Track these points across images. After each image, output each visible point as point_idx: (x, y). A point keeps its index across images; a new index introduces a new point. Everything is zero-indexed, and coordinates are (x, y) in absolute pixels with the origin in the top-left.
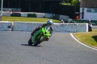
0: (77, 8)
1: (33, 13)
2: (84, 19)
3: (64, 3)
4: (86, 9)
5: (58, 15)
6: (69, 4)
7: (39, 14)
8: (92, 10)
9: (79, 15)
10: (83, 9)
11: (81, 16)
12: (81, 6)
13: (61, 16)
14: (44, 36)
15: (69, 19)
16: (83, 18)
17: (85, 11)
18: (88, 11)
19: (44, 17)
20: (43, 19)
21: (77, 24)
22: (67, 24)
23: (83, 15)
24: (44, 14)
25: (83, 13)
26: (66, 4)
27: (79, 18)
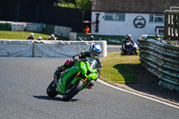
0: (86, 13)
1: (4, 22)
2: (100, 33)
3: (61, 3)
4: (102, 14)
5: (52, 26)
6: (71, 6)
7: (16, 23)
8: (114, 16)
9: (89, 25)
10: (98, 15)
11: (93, 27)
12: (93, 8)
13: (56, 27)
14: (84, 78)
15: (72, 34)
16: (97, 31)
17: (100, 18)
18: (107, 18)
19: (25, 30)
20: (24, 33)
21: (86, 42)
22: (69, 42)
23: (97, 27)
24: (25, 24)
25: (97, 22)
26: (66, 6)
27: (90, 31)
